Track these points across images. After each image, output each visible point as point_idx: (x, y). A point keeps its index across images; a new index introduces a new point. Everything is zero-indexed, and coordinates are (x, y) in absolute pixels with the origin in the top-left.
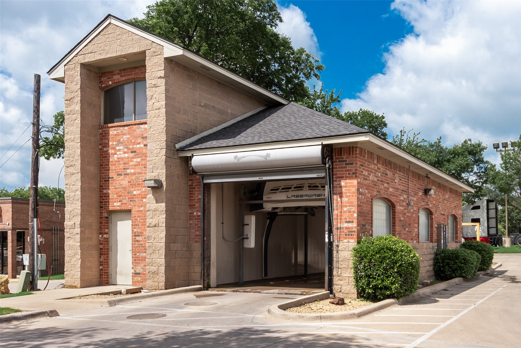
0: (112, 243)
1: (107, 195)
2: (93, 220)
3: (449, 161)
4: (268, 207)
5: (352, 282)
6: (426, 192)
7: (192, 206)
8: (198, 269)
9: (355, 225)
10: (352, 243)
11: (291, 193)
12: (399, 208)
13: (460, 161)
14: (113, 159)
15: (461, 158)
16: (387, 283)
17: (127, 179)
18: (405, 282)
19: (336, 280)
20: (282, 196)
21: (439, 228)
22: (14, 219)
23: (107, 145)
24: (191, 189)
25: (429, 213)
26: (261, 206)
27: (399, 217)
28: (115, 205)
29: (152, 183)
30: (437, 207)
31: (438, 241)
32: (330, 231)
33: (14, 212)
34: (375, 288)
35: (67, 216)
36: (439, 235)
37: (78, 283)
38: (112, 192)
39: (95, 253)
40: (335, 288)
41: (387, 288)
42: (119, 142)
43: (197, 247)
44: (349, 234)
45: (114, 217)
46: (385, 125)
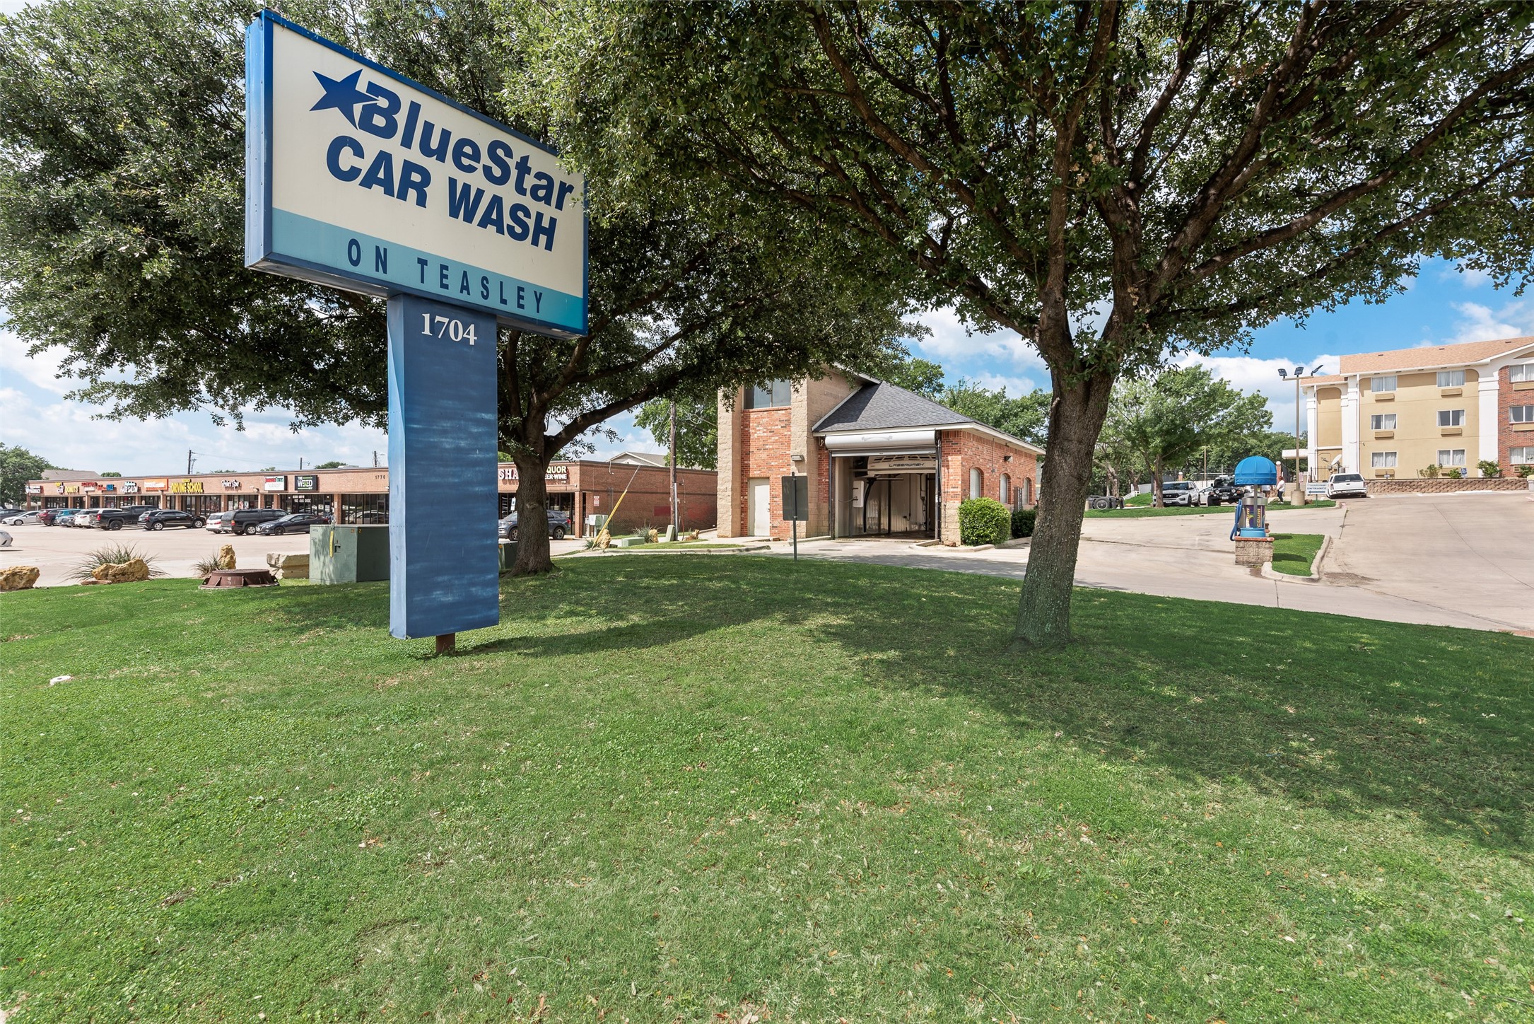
0: (750, 503)
1: (748, 466)
2: (738, 485)
3: (1016, 415)
4: (871, 474)
5: (959, 532)
6: (1006, 459)
7: (820, 475)
8: (826, 523)
9: (959, 490)
10: (958, 504)
11: (892, 463)
12: (986, 475)
13: (1028, 416)
14: (753, 437)
15: (1030, 412)
16: (987, 532)
17: (766, 453)
18: (1000, 532)
19: (943, 531)
20: (885, 465)
21: (1016, 491)
22: (581, 481)
23: (748, 426)
24: (820, 461)
25: (1008, 477)
26: (866, 473)
27: (986, 482)
28: (754, 472)
29: (798, 458)
30: (1013, 471)
31: (1015, 503)
32: (940, 494)
33: (582, 474)
34: (978, 536)
35: (719, 482)
36: (1016, 497)
37: (729, 534)
38: (752, 463)
39: (739, 511)
40: (943, 537)
41: (987, 536)
42: (759, 424)
43: (825, 506)
44: (955, 496)
45: (751, 482)
46: (942, 375)
